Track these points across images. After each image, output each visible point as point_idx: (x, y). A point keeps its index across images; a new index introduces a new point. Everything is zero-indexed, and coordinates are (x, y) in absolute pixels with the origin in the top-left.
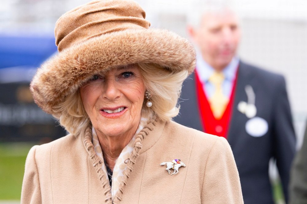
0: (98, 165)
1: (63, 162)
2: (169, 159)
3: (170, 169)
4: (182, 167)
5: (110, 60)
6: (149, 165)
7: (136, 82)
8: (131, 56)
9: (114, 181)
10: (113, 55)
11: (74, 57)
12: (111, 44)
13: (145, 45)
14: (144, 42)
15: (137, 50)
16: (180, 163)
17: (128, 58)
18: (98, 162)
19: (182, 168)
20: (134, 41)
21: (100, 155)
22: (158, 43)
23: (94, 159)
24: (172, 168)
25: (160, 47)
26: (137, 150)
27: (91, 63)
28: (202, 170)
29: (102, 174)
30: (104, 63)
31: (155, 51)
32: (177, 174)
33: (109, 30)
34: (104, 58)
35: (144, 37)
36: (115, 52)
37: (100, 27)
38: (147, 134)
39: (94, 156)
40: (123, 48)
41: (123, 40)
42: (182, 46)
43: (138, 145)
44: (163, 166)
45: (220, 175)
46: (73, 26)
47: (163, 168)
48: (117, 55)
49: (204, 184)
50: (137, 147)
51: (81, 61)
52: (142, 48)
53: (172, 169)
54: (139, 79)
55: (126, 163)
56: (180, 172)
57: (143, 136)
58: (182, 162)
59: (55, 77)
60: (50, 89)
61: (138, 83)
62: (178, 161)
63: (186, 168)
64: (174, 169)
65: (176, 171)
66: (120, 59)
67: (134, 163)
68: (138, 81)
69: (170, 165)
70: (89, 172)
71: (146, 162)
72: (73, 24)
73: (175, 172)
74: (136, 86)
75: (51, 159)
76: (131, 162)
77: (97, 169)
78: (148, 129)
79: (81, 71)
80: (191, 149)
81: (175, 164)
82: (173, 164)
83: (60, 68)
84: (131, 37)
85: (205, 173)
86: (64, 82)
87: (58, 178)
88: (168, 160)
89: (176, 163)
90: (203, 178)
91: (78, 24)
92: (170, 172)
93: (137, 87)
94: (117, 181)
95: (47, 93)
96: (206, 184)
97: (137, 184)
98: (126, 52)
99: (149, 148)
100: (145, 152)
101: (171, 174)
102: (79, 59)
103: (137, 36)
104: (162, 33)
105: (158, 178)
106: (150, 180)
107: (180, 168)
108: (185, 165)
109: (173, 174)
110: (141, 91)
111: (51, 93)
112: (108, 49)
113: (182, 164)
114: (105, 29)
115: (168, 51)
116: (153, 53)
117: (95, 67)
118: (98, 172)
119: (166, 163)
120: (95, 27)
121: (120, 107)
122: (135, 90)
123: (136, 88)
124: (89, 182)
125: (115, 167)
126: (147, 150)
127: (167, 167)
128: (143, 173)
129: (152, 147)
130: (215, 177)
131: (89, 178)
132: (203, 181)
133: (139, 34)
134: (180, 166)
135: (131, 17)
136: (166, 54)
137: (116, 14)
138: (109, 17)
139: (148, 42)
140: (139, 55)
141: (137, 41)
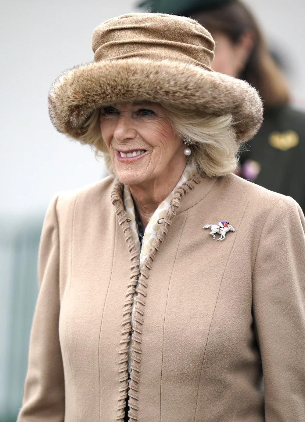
0: (125, 223)
1: (88, 216)
2: (216, 221)
3: (215, 234)
4: (230, 231)
5: (104, 93)
6: (190, 227)
7: (157, 122)
9: (145, 244)
11: (69, 83)
13: (147, 80)
14: (147, 77)
16: (227, 227)
17: (125, 93)
18: (125, 219)
19: (231, 233)
20: (134, 73)
21: (131, 210)
22: (167, 79)
23: (121, 216)
24: (218, 232)
25: (168, 85)
26: (173, 209)
28: (257, 237)
29: (129, 235)
31: (161, 88)
32: (224, 240)
33: (130, 54)
35: (148, 70)
37: (122, 49)
38: (190, 188)
39: (120, 213)
43: (175, 203)
44: (206, 229)
45: (279, 245)
47: (207, 232)
49: (258, 254)
50: (173, 205)
51: (75, 89)
53: (217, 234)
54: (162, 119)
55: (160, 224)
56: (227, 238)
57: (184, 191)
58: (231, 226)
61: (158, 124)
62: (226, 224)
63: (236, 233)
64: (220, 233)
65: (223, 237)
66: (114, 93)
67: (170, 224)
68: (160, 122)
69: (215, 228)
70: (116, 231)
71: (186, 223)
72: (99, 40)
73: (221, 238)
74: (155, 127)
75: (75, 212)
76: (165, 222)
77: (123, 229)
78: (193, 182)
80: (244, 209)
81: (221, 228)
82: (218, 227)
84: (132, 68)
85: (259, 241)
87: (81, 236)
88: (214, 222)
89: (222, 226)
90: (257, 248)
92: (215, 238)
93: (158, 128)
94: (149, 244)
96: (260, 254)
97: (172, 250)
98: (122, 85)
99: (192, 206)
100: (186, 211)
101: (217, 240)
104: (177, 68)
105: (199, 244)
106: (189, 246)
107: (227, 233)
108: (234, 230)
109: (219, 239)
113: (230, 227)
115: (180, 90)
116: (158, 91)
118: (124, 233)
119: (210, 225)
120: (117, 48)
122: (154, 132)
123: (156, 129)
124: (115, 244)
125: (148, 226)
126: (189, 208)
127: (211, 231)
128: (181, 237)
129: (197, 205)
130: (272, 247)
131: (115, 239)
132: (257, 251)
134: (227, 231)
135: (164, 41)
136: (177, 95)
137: (148, 34)
138: (135, 37)
139: (151, 76)
140: (139, 92)
141: (137, 74)
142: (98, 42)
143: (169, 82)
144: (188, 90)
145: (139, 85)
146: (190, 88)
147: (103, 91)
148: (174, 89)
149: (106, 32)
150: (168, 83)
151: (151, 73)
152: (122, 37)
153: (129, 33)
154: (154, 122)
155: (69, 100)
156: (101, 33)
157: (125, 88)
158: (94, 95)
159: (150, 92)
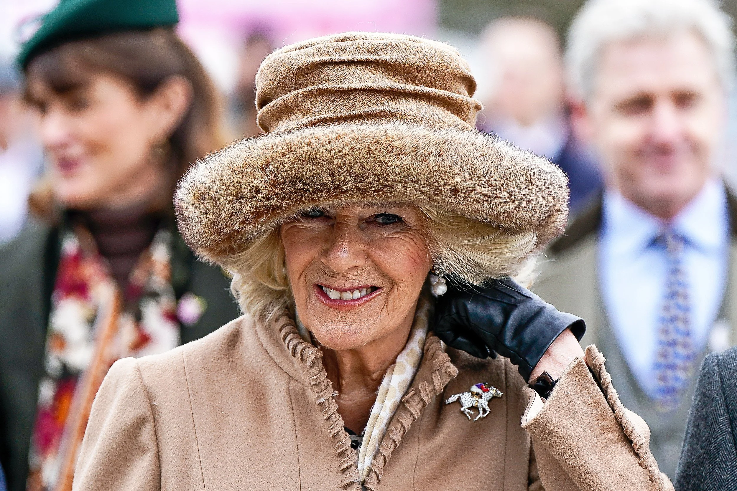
0: (330, 401)
4: (494, 398)
5: (338, 187)
7: (407, 239)
8: (386, 186)
10: (345, 178)
11: (259, 164)
12: (346, 150)
13: (424, 167)
14: (424, 161)
15: (404, 174)
16: (489, 389)
17: (379, 190)
20: (400, 153)
22: (458, 166)
24: (475, 404)
25: (459, 178)
27: (294, 186)
30: (321, 191)
31: (447, 183)
33: (363, 110)
34: (322, 179)
35: (426, 149)
36: (349, 172)
37: (344, 101)
40: (369, 166)
41: (374, 148)
42: (523, 179)
44: (453, 403)
46: (288, 84)
48: (355, 179)
51: (274, 176)
52: (415, 173)
53: (474, 409)
58: (493, 387)
59: (215, 199)
60: (206, 221)
61: (410, 241)
62: (484, 388)
64: (479, 406)
66: (359, 190)
68: (412, 237)
69: (468, 399)
72: (288, 79)
73: (481, 414)
79: (269, 199)
83: (227, 181)
84: (395, 144)
86: (233, 214)
91: (300, 80)
92: (471, 415)
93: (409, 250)
95: (199, 227)
98: (376, 175)
101: (474, 419)
102: (269, 171)
103: (409, 142)
104: (473, 144)
108: (500, 394)
109: (478, 418)
110: (417, 260)
111: (208, 230)
112: (336, 161)
113: (493, 391)
114: (354, 107)
115: (478, 188)
116: (440, 188)
117: (302, 195)
121: (360, 288)
122: (402, 256)
123: (406, 250)
127: (462, 406)
133: (416, 139)
134: (489, 398)
135: (422, 89)
136: (472, 195)
137: (390, 74)
138: (370, 80)
139: (432, 160)
140: (406, 188)
141: (406, 155)
142: (283, 83)
143: (461, 172)
144: (491, 186)
145: (408, 176)
146: (494, 183)
147: (336, 183)
148: (468, 184)
149: (310, 66)
150: (460, 175)
151: (430, 153)
152: (344, 79)
153: (358, 70)
154: (403, 237)
155: (259, 197)
156: (296, 67)
157: (382, 181)
158: (317, 189)
159: (426, 190)
